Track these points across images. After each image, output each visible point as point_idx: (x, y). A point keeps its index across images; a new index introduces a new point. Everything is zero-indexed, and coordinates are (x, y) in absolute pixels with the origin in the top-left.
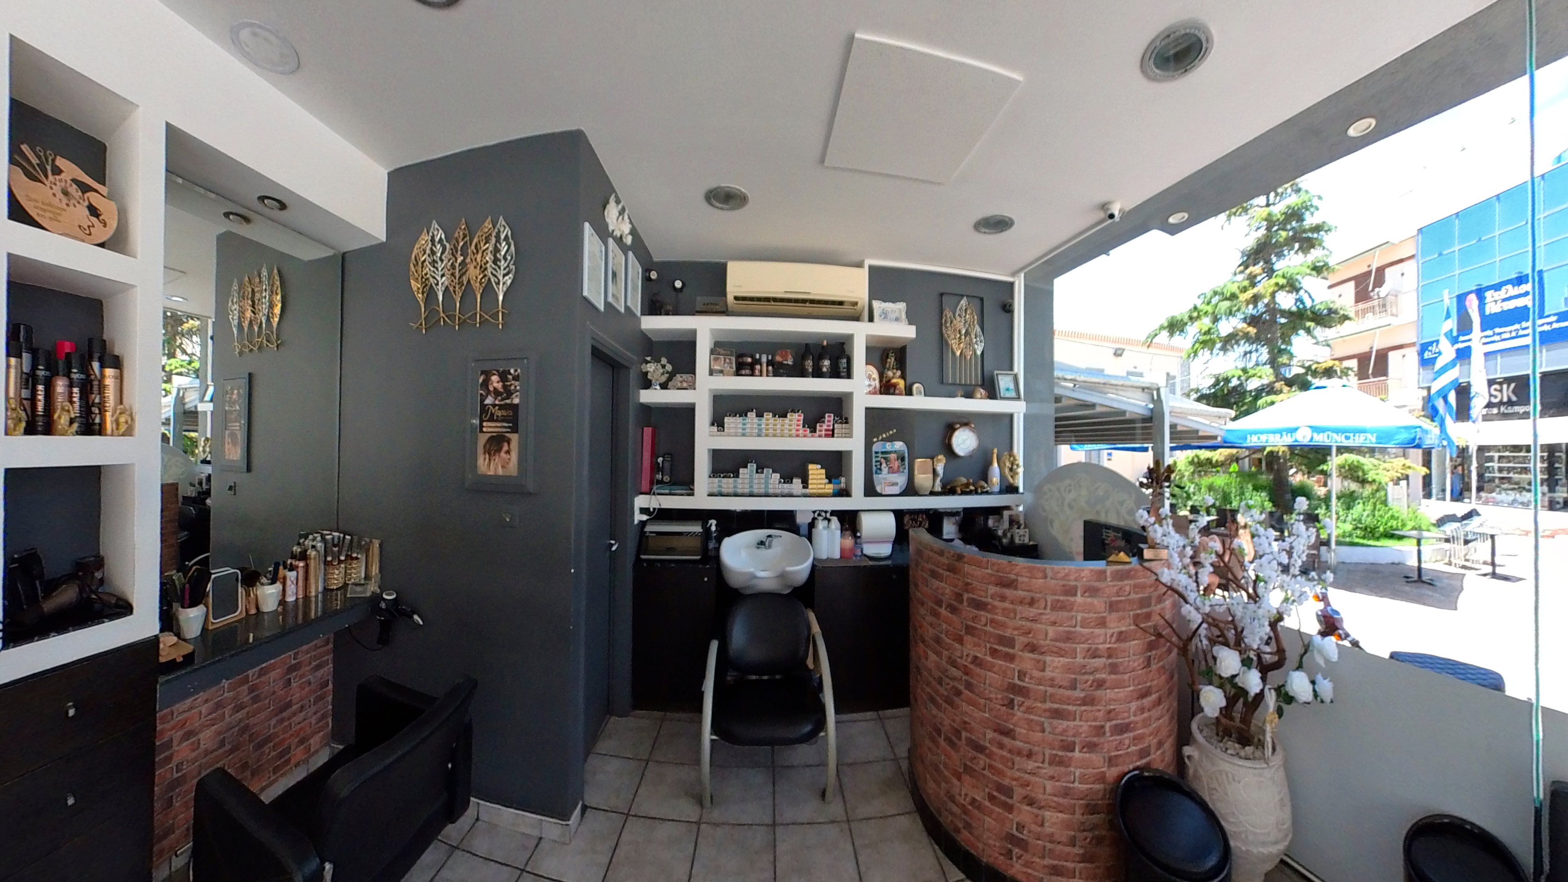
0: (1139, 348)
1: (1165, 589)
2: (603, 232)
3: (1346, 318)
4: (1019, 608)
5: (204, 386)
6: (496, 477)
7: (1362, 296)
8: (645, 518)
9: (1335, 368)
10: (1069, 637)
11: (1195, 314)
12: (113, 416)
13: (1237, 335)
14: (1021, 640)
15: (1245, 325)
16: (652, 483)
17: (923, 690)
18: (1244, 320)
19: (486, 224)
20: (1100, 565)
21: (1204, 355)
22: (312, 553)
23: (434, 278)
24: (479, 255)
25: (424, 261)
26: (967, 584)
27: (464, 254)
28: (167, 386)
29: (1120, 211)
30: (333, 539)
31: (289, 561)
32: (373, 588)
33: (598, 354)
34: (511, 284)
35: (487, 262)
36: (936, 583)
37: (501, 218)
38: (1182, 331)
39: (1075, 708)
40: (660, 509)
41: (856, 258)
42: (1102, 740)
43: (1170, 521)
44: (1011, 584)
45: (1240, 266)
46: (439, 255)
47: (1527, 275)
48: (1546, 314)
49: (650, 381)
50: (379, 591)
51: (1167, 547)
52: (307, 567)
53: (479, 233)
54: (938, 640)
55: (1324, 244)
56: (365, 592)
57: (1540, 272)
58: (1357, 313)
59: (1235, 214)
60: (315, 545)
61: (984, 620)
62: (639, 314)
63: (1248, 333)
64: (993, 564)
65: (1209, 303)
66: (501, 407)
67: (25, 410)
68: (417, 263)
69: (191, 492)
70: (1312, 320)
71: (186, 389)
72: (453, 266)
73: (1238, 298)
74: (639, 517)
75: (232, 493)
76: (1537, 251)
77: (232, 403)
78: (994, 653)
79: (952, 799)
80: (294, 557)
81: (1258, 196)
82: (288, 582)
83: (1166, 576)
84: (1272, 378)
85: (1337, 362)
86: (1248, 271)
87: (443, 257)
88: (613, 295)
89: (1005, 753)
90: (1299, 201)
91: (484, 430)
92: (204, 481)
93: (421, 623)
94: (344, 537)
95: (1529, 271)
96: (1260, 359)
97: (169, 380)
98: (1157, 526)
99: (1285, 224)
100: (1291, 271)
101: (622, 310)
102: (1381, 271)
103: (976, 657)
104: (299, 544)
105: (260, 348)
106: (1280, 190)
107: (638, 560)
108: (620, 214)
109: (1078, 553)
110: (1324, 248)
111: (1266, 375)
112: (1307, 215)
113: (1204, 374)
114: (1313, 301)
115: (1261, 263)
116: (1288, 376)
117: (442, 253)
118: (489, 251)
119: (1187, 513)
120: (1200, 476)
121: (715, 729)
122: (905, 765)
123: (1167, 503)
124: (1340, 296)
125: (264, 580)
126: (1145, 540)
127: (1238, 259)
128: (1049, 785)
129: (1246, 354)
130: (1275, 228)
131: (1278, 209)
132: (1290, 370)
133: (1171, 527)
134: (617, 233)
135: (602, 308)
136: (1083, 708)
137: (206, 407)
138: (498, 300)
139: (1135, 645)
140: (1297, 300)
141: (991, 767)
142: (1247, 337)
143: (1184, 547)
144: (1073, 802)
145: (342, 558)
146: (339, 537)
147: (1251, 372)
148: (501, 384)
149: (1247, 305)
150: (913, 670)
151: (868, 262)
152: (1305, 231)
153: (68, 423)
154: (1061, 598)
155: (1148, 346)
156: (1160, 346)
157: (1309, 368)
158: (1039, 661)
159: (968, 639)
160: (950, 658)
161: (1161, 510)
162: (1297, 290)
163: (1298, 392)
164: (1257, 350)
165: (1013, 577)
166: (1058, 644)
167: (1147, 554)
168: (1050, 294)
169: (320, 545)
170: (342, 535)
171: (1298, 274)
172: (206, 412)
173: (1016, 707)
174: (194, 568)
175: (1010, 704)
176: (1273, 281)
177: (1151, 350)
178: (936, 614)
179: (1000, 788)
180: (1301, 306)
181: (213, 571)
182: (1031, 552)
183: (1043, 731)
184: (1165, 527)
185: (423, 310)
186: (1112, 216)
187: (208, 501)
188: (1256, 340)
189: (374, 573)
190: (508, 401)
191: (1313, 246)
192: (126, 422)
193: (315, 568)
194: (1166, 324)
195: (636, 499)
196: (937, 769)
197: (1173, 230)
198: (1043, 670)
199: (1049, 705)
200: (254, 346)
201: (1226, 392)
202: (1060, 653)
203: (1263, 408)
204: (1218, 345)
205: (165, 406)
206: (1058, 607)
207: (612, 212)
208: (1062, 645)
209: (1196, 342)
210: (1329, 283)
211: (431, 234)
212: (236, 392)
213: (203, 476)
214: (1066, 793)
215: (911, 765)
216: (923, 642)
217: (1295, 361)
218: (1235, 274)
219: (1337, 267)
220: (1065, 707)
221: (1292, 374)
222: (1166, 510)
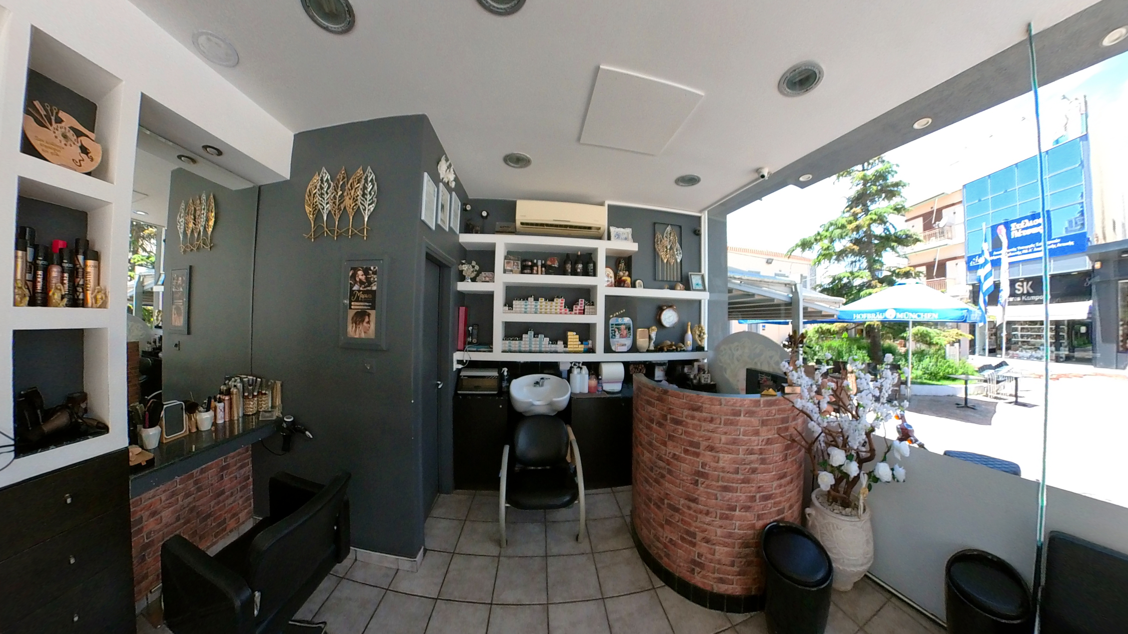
0: (783, 259)
1: (798, 412)
2: (436, 179)
3: (917, 240)
4: (703, 424)
5: (158, 275)
6: (361, 339)
7: (928, 226)
8: (460, 366)
9: (911, 272)
10: (734, 442)
11: (819, 238)
12: (92, 294)
13: (846, 251)
14: (704, 444)
15: (851, 245)
16: (465, 344)
17: (640, 473)
18: (851, 241)
19: (359, 171)
20: (756, 397)
21: (825, 263)
22: (234, 390)
23: (321, 204)
24: (353, 191)
25: (315, 193)
26: (670, 409)
27: (343, 190)
28: (132, 274)
29: (768, 173)
30: (249, 381)
31: (218, 396)
32: (277, 413)
33: (430, 258)
34: (374, 210)
35: (358, 195)
36: (650, 408)
37: (369, 167)
38: (810, 248)
39: (737, 485)
40: (470, 361)
41: (600, 200)
42: (753, 504)
43: (803, 369)
44: (699, 409)
45: (847, 207)
46: (325, 190)
47: (1039, 214)
48: (1053, 237)
49: (464, 276)
50: (281, 416)
51: (800, 385)
52: (231, 400)
53: (354, 177)
54: (650, 444)
55: (902, 194)
56: (272, 416)
57: (1048, 212)
58: (925, 237)
59: (842, 175)
60: (236, 385)
61: (680, 431)
62: (458, 232)
63: (853, 249)
64: (687, 396)
65: (827, 230)
66: (364, 292)
67: (28, 289)
68: (310, 195)
69: (148, 348)
70: (895, 241)
71: (145, 276)
72: (335, 197)
73: (846, 227)
74: (456, 366)
75: (178, 348)
76: (1045, 198)
77: (177, 286)
78: (686, 451)
79: (658, 540)
80: (221, 393)
81: (857, 165)
82: (218, 410)
83: (799, 404)
84: (870, 278)
85: (912, 268)
86: (852, 211)
87: (328, 191)
88: (441, 219)
89: (691, 512)
90: (884, 168)
91: (352, 307)
92: (157, 340)
93: (311, 437)
94: (256, 380)
95: (1040, 210)
96: (861, 266)
97: (133, 270)
98: (794, 372)
99: (875, 182)
100: (880, 211)
101: (447, 230)
102: (939, 211)
103: (675, 454)
104: (225, 384)
105: (198, 249)
106: (871, 161)
107: (456, 395)
108: (448, 168)
109: (742, 390)
110: (901, 197)
111: (866, 276)
112: (889, 176)
113: (825, 275)
114: (895, 229)
115: (860, 206)
116: (880, 277)
117: (328, 188)
118: (359, 188)
119: (814, 364)
120: (823, 340)
121: (508, 500)
122: (628, 520)
123: (801, 358)
124: (913, 226)
125: (201, 409)
126: (786, 381)
127: (845, 203)
128: (719, 531)
129: (852, 263)
130: (869, 184)
131: (870, 173)
132: (881, 273)
133: (803, 373)
134: (445, 180)
135: (434, 228)
136: (743, 485)
137: (159, 289)
138: (364, 221)
139: (777, 447)
140: (885, 229)
141: (682, 520)
142: (852, 252)
143: (811, 385)
144: (734, 541)
145: (255, 394)
146: (253, 380)
147: (856, 274)
148: (364, 276)
149: (853, 232)
150: (634, 462)
151: (607, 203)
152: (888, 186)
153: (60, 298)
154: (731, 418)
155: (789, 257)
156: (796, 257)
157: (894, 272)
158: (715, 457)
159: (670, 443)
160: (658, 455)
161: (797, 362)
162: (885, 223)
163: (887, 287)
164: (859, 260)
165: (700, 404)
166: (728, 446)
167: (787, 390)
168: (724, 224)
169: (239, 385)
170: (255, 378)
171: (885, 212)
172: (158, 293)
173: (700, 485)
174: (152, 400)
175: (696, 483)
176: (869, 217)
177: (790, 260)
178: (649, 428)
179: (688, 532)
180: (888, 233)
181: (164, 403)
182: (712, 388)
183: (717, 499)
184: (799, 372)
185: (313, 226)
186: (763, 176)
187: (160, 355)
188: (859, 254)
189: (277, 404)
190: (369, 288)
191: (894, 196)
192: (102, 298)
193: (237, 401)
194: (800, 243)
195: (454, 354)
196: (648, 521)
197: (803, 185)
198: (718, 462)
199: (720, 483)
200: (194, 247)
201: (839, 286)
202: (729, 452)
203: (864, 297)
204: (834, 257)
205: (130, 288)
206: (729, 423)
207: (443, 167)
208: (730, 447)
209: (819, 255)
210: (905, 218)
211: (321, 176)
212: (180, 278)
213: (157, 337)
214: (730, 535)
215: (632, 519)
216: (641, 445)
217: (884, 267)
218: (844, 212)
219: (910, 208)
220: (731, 484)
221: (883, 275)
222: (800, 361)
